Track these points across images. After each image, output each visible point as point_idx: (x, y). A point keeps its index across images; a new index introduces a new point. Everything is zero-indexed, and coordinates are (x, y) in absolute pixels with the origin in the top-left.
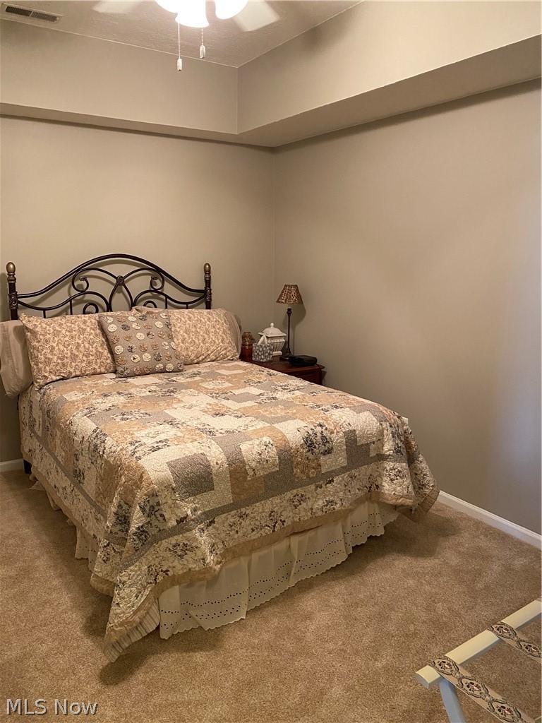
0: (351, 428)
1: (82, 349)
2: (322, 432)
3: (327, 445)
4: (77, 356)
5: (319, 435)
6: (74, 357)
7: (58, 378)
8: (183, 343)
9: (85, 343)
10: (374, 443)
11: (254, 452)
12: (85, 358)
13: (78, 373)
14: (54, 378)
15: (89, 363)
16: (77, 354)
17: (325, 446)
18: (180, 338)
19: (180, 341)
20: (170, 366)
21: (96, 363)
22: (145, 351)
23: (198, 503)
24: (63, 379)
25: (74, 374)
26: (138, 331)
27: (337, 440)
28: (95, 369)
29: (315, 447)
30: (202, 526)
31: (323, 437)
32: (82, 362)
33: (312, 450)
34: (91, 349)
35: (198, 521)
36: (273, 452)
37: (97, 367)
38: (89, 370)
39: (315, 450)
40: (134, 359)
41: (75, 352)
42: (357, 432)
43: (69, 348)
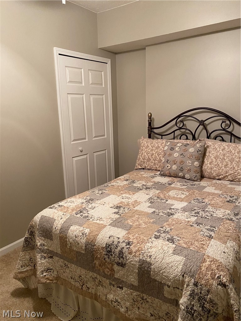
0: (148, 260)
1: (153, 157)
2: (123, 248)
3: (122, 259)
4: (150, 159)
5: (119, 248)
6: (149, 160)
7: (141, 168)
8: (210, 164)
9: (156, 154)
10: (169, 287)
11: (74, 234)
12: (153, 161)
13: (149, 168)
14: (140, 167)
15: (155, 164)
16: (151, 158)
17: (120, 259)
18: (210, 160)
19: (208, 163)
20: (187, 176)
21: (158, 165)
22: (175, 164)
23: (46, 243)
24: (143, 169)
25: (147, 168)
26: (177, 152)
27: (132, 261)
28: (157, 167)
29: (112, 255)
30: (45, 255)
31: (121, 252)
32: (152, 163)
33: (109, 255)
34: (157, 157)
35: (42, 251)
36: (83, 241)
37: (158, 167)
38: (154, 167)
39: (111, 256)
40: (167, 167)
41: (150, 157)
42: (152, 267)
43: (148, 155)
